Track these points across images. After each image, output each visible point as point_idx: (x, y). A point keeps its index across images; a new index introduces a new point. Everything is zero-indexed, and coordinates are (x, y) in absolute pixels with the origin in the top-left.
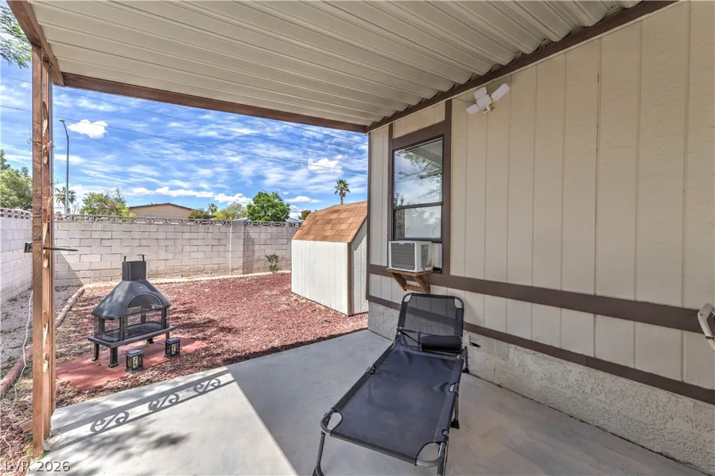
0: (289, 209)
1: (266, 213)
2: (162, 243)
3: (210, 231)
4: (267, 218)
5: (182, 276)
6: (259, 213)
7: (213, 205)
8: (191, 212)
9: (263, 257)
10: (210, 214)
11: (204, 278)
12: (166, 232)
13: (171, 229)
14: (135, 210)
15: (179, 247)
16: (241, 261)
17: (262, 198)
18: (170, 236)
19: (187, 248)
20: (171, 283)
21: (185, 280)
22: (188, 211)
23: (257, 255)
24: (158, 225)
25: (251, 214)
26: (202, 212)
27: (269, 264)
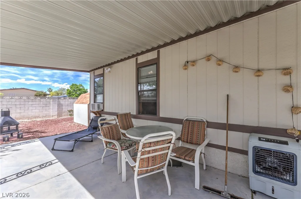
0: (87, 91)
1: (76, 93)
2: (18, 106)
3: (41, 101)
4: (77, 95)
5: (28, 119)
6: (72, 92)
7: (50, 89)
8: (36, 92)
9: (66, 111)
10: (48, 93)
11: (38, 119)
12: (20, 102)
13: (22, 100)
14: (3, 91)
15: (27, 108)
16: (57, 113)
17: (74, 86)
18: (22, 103)
19: (30, 108)
20: (23, 122)
21: (29, 120)
22: (34, 92)
23: (64, 110)
24: (16, 99)
25: (68, 93)
26: (43, 92)
27: (69, 113)
